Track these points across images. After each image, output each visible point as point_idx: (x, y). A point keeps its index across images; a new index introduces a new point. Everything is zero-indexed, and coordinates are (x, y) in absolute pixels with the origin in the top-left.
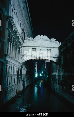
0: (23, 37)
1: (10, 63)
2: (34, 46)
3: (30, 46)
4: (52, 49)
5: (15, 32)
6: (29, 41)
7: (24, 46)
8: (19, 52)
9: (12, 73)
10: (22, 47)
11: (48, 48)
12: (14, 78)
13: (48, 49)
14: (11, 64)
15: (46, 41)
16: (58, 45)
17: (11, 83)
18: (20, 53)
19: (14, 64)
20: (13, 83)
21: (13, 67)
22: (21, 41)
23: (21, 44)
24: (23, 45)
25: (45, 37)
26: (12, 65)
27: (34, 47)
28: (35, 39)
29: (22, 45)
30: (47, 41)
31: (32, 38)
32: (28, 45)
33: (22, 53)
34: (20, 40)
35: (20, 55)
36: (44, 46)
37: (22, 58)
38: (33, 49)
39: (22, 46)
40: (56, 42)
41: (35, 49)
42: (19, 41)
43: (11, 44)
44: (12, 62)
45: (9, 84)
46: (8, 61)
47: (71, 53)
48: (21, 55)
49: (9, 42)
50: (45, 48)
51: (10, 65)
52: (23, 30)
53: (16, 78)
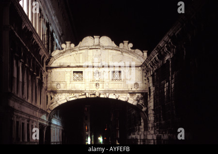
0: (48, 44)
1: (19, 114)
2: (78, 65)
3: (69, 67)
6: (64, 52)
7: (51, 68)
8: (41, 83)
9: (26, 140)
10: (48, 71)
14: (22, 116)
15: (107, 50)
16: (139, 61)
18: (44, 86)
19: (30, 116)
21: (28, 124)
22: (45, 54)
23: (45, 61)
24: (49, 65)
25: (106, 41)
26: (23, 119)
27: (78, 67)
28: (78, 46)
29: (47, 64)
30: (110, 51)
31: (73, 45)
32: (61, 65)
33: (49, 85)
34: (42, 52)
35: (43, 90)
37: (49, 98)
38: (74, 72)
39: (47, 68)
40: (133, 50)
41: (81, 72)
42: (40, 53)
43: (20, 65)
44: (23, 110)
47: (173, 81)
48: (46, 90)
51: (21, 119)
52: (48, 25)
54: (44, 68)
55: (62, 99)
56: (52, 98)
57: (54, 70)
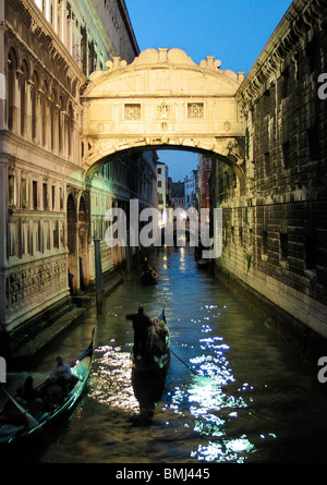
0: (84, 61)
1: (26, 168)
2: (133, 94)
3: (117, 97)
4: (208, 103)
5: (45, 40)
6: (110, 74)
7: (89, 99)
8: (70, 122)
9: (41, 208)
10: (84, 103)
11: (191, 101)
12: (53, 228)
13: (189, 105)
14: (33, 170)
15: (179, 71)
16: (230, 87)
17: (40, 248)
18: (77, 127)
19: (48, 171)
20: (49, 248)
21: (45, 185)
22: (78, 76)
23: (78, 88)
24: (85, 95)
25: (178, 56)
26: (35, 175)
27: (132, 97)
28: (133, 63)
29: (81, 94)
30: (184, 71)
31: (124, 63)
32: (106, 94)
33: (85, 127)
34: (73, 73)
35: (75, 134)
36: (175, 93)
37: (86, 147)
38: (126, 105)
39: (82, 100)
40: (221, 72)
41: (138, 105)
42: (69, 74)
43: (28, 88)
44: (34, 162)
45: (31, 252)
46: (13, 159)
47: (280, 114)
48: (81, 133)
49: (17, 82)
50: (181, 101)
51: (30, 175)
52: (83, 31)
53: (60, 228)
54: (77, 99)
55: (106, 148)
56: (90, 147)
57: (93, 103)
